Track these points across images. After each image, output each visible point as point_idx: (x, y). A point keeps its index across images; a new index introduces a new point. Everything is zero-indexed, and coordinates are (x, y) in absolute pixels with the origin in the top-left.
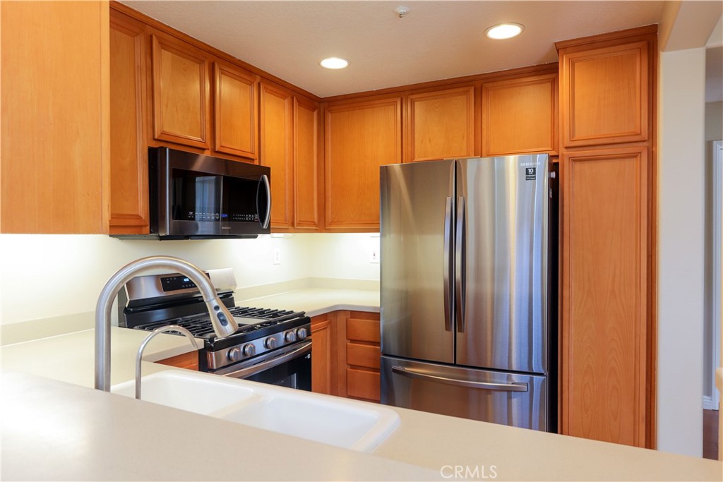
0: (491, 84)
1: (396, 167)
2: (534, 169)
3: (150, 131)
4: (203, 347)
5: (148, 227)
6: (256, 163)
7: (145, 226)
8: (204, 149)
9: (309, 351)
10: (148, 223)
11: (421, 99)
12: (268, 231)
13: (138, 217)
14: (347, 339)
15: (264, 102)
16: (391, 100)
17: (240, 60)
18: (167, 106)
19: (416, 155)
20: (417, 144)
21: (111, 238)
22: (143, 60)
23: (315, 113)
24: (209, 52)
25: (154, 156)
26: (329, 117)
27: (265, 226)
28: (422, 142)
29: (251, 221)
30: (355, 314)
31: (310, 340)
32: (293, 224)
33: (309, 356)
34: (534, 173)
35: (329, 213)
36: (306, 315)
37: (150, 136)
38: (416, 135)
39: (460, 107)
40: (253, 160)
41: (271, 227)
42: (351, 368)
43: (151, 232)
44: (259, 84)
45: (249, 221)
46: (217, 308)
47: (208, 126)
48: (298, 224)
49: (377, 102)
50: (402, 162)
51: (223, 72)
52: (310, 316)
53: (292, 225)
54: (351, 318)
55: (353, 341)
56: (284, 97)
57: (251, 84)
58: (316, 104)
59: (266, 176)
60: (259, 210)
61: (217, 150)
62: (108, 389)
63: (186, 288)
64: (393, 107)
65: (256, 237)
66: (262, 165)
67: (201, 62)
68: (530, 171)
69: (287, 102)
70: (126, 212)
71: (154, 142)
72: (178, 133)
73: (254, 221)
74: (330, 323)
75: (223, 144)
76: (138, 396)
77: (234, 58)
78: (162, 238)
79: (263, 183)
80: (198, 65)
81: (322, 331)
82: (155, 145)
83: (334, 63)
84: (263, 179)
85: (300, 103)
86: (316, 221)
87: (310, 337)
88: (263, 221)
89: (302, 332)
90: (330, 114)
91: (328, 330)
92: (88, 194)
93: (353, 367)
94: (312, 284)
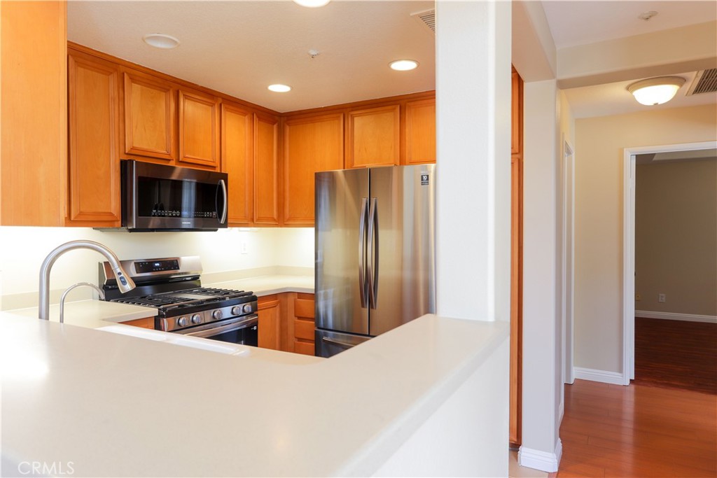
0: (412, 103)
1: (340, 171)
2: (428, 176)
3: (122, 147)
4: (157, 315)
5: (120, 222)
6: (218, 170)
7: (118, 221)
8: (170, 160)
9: (256, 323)
10: (120, 219)
11: (360, 115)
12: (225, 225)
13: (111, 214)
14: (295, 316)
15: (225, 119)
16: (335, 115)
17: (202, 87)
18: (136, 127)
19: (355, 162)
20: (356, 152)
21: (94, 231)
22: (116, 93)
23: (275, 126)
24: (174, 82)
25: (125, 166)
26: (288, 129)
27: (222, 221)
28: (360, 151)
29: (209, 217)
30: (301, 295)
31: (257, 315)
32: (253, 220)
33: (255, 328)
34: (428, 179)
35: (287, 210)
36: (253, 294)
37: (122, 151)
38: (355, 146)
39: (389, 120)
40: (214, 167)
41: (229, 222)
42: (298, 341)
43: (122, 226)
44: (221, 105)
45: (207, 217)
46: (119, 274)
47: (172, 141)
48: (258, 220)
49: (325, 117)
50: (344, 168)
51: (186, 97)
52: (258, 296)
53: (251, 220)
54: (298, 298)
55: (299, 318)
56: (245, 114)
57: (212, 105)
58: (277, 118)
59: (223, 181)
60: (218, 208)
61: (180, 160)
62: (47, 318)
63: (156, 271)
64: (337, 121)
65: (216, 230)
66: (223, 172)
67: (166, 91)
68: (424, 177)
69: (247, 119)
70: (100, 211)
71: (126, 156)
72: (145, 147)
73: (212, 217)
74: (279, 302)
75: (187, 156)
76: (62, 321)
77: (196, 85)
78: (131, 231)
79: (221, 186)
80: (164, 93)
81: (271, 309)
82: (125, 158)
83: (279, 88)
84: (221, 183)
85: (260, 119)
86: (275, 217)
87: (256, 313)
88: (220, 217)
89: (248, 307)
90: (288, 127)
91: (278, 309)
92: (49, 200)
93: (300, 339)
94: (277, 271)
